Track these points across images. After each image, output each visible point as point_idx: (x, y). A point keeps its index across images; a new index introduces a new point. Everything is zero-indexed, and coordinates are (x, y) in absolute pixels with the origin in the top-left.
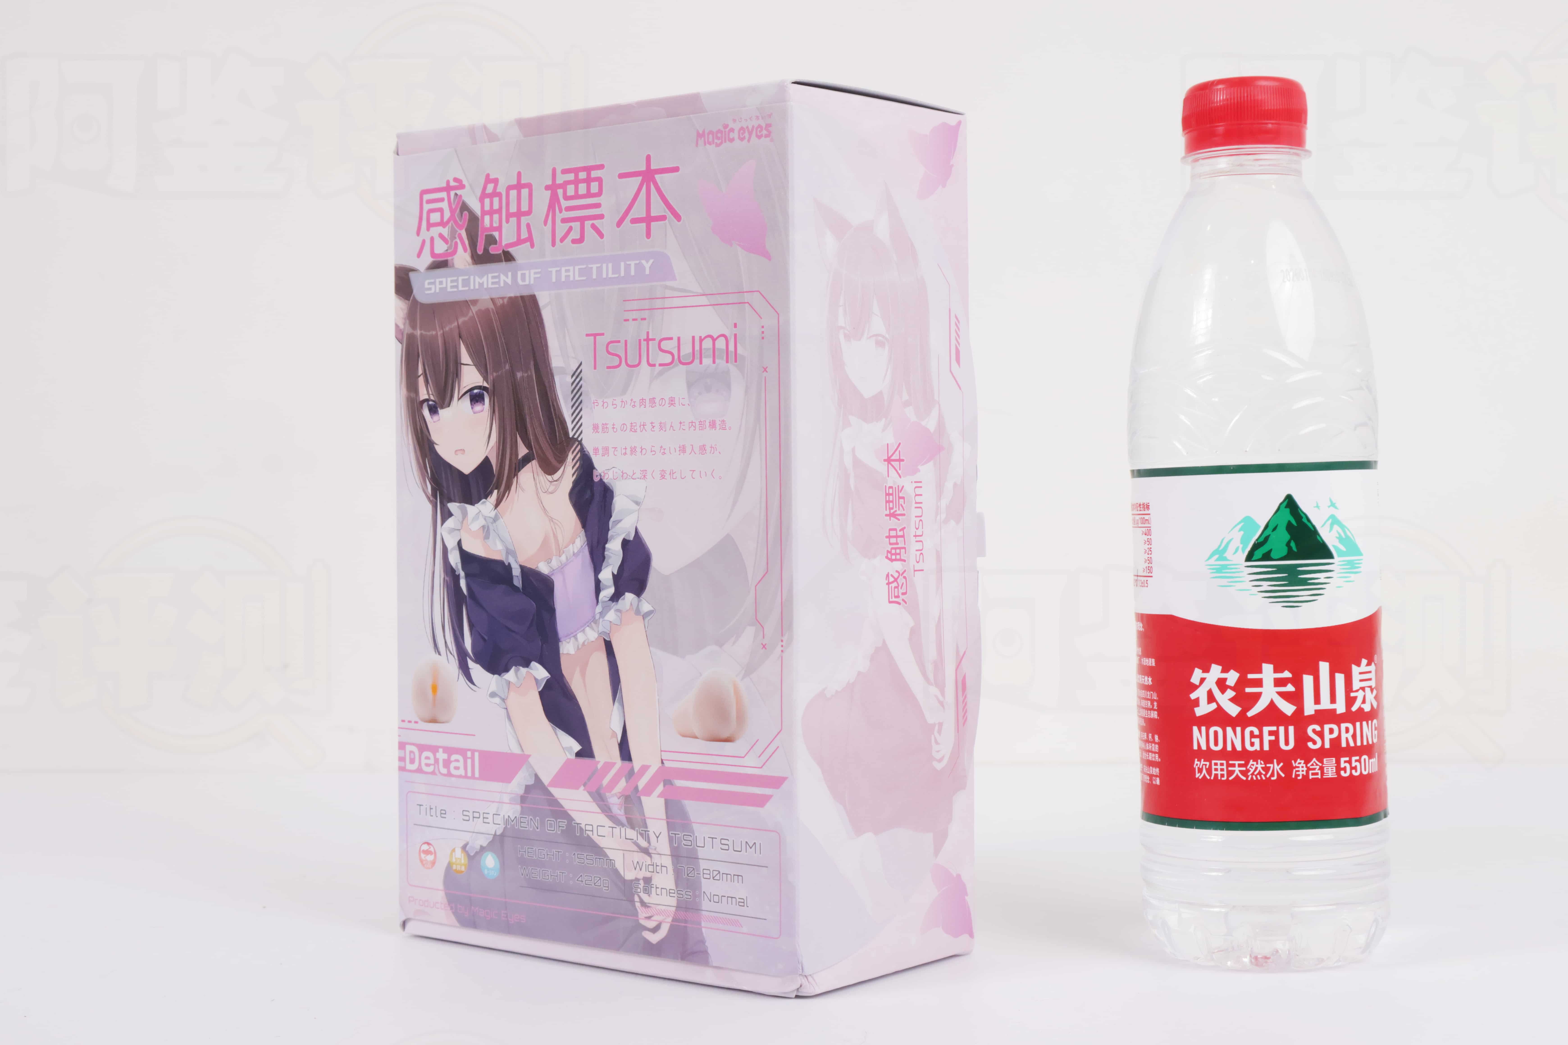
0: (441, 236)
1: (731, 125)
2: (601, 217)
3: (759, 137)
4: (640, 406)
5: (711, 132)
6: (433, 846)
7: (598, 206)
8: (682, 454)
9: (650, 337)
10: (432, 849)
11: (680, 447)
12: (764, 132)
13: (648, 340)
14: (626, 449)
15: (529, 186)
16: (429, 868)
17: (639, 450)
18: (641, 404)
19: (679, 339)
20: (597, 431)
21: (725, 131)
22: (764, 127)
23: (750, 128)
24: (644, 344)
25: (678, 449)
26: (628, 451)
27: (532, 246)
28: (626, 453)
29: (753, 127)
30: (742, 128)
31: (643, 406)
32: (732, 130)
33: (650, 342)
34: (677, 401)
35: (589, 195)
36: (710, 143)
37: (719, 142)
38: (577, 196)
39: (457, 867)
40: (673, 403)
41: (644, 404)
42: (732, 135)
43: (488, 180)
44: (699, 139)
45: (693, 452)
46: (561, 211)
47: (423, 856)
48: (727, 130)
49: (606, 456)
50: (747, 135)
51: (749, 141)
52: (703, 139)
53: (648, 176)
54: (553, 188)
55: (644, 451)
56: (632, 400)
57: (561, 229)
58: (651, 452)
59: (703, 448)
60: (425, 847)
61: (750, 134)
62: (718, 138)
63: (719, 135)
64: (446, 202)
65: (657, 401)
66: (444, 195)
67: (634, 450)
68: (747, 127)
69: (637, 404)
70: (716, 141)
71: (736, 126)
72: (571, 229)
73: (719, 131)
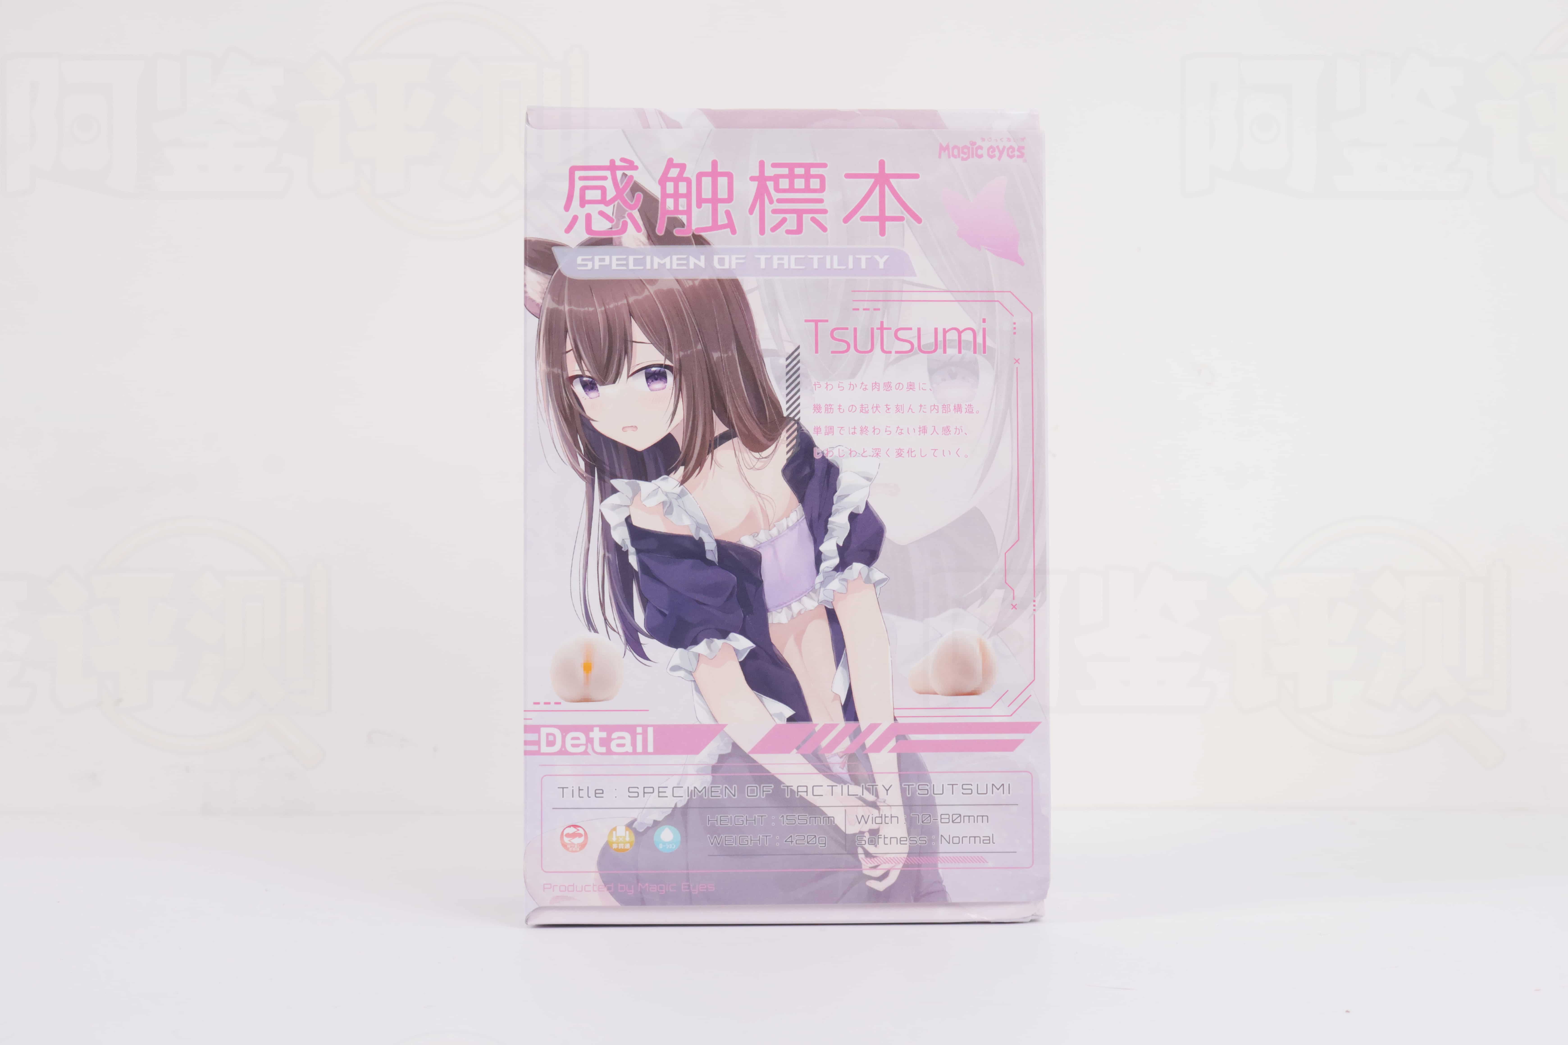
0: (601, 213)
1: (979, 143)
2: (824, 212)
3: (1011, 157)
4: (873, 389)
5: (955, 147)
6: (581, 827)
7: (821, 201)
8: (922, 435)
9: (885, 326)
10: (581, 831)
11: (920, 428)
12: (1017, 153)
13: (882, 328)
14: (855, 428)
15: (729, 176)
16: (576, 851)
17: (870, 430)
18: (874, 387)
19: (919, 330)
20: (819, 411)
21: (973, 148)
22: (1016, 149)
23: (1001, 148)
24: (877, 333)
25: (917, 430)
26: (858, 430)
27: (734, 232)
28: (855, 432)
29: (1004, 147)
30: (991, 147)
31: (876, 389)
32: (981, 148)
33: (885, 332)
34: (917, 386)
35: (807, 189)
36: (955, 157)
37: (965, 156)
38: (792, 189)
39: (618, 845)
40: (912, 387)
41: (878, 387)
42: (980, 152)
43: (670, 164)
44: (943, 152)
45: (935, 432)
46: (771, 202)
47: (566, 840)
48: (975, 147)
49: (830, 435)
50: (997, 153)
51: (999, 158)
52: (947, 152)
53: (882, 179)
54: (761, 179)
55: (877, 431)
56: (862, 383)
57: (771, 220)
58: (886, 432)
59: (946, 430)
60: (572, 830)
61: (1001, 153)
62: (964, 153)
63: (966, 150)
64: (610, 181)
65: (893, 385)
66: (608, 173)
67: (865, 430)
68: (998, 147)
69: (869, 387)
70: (962, 155)
71: (986, 145)
72: (784, 220)
73: (965, 147)
